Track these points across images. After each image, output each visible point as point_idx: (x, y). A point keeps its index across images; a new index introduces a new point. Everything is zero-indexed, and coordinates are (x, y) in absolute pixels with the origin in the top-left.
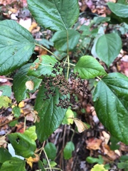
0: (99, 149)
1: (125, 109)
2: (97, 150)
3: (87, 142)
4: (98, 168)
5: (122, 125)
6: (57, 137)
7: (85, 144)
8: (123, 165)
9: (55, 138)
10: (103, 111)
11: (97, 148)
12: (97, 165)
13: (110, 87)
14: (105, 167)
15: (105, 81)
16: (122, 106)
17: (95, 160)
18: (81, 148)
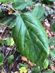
0: (27, 61)
1: (29, 36)
2: (26, 61)
3: (22, 57)
4: (23, 69)
5: (26, 45)
6: (8, 52)
7: (21, 58)
8: (34, 69)
9: (7, 52)
10: (16, 35)
11: (26, 60)
12: (23, 67)
13: (24, 21)
14: (26, 69)
15: (22, 17)
16: (28, 34)
17: (22, 65)
18: (19, 59)
